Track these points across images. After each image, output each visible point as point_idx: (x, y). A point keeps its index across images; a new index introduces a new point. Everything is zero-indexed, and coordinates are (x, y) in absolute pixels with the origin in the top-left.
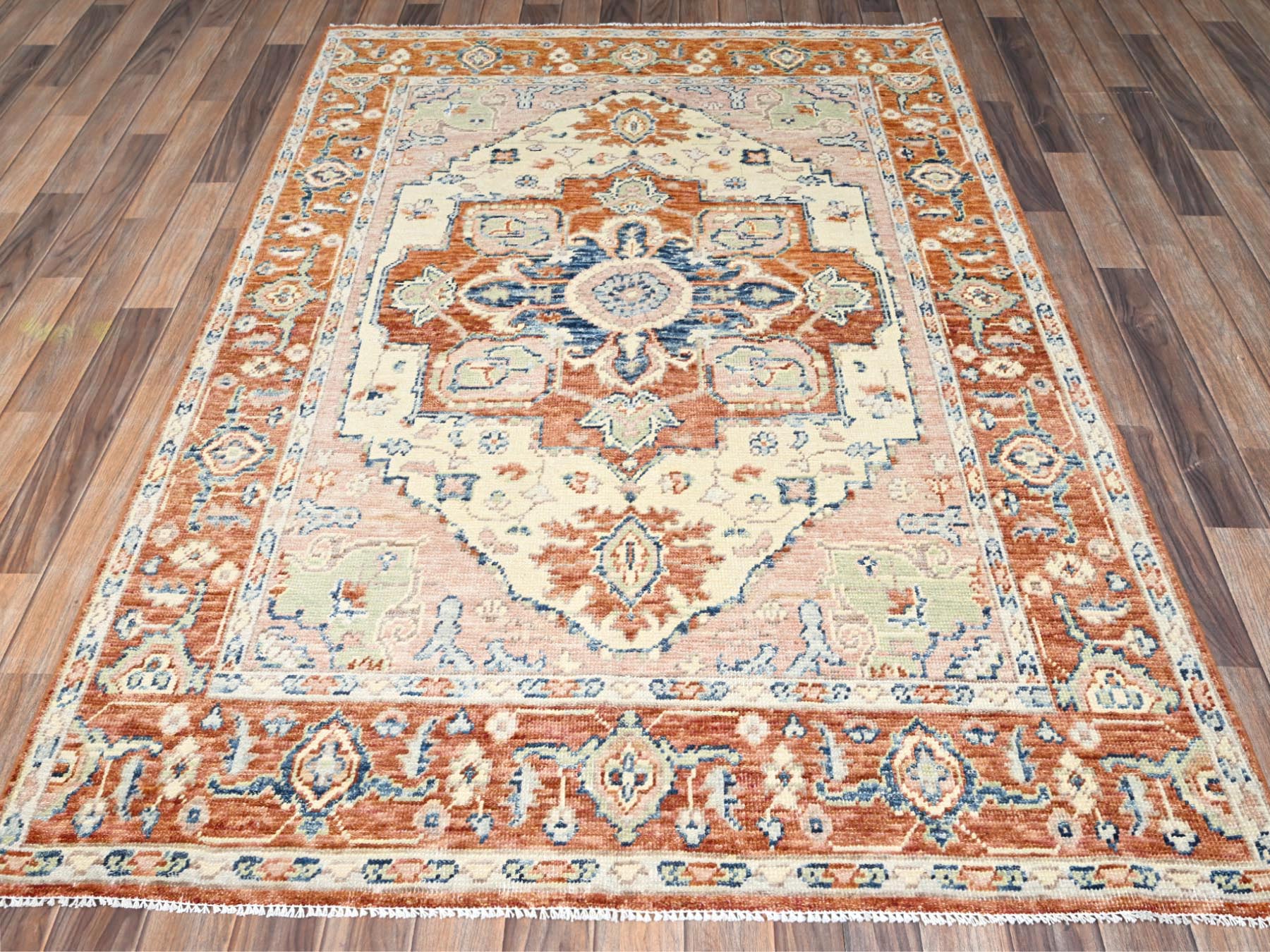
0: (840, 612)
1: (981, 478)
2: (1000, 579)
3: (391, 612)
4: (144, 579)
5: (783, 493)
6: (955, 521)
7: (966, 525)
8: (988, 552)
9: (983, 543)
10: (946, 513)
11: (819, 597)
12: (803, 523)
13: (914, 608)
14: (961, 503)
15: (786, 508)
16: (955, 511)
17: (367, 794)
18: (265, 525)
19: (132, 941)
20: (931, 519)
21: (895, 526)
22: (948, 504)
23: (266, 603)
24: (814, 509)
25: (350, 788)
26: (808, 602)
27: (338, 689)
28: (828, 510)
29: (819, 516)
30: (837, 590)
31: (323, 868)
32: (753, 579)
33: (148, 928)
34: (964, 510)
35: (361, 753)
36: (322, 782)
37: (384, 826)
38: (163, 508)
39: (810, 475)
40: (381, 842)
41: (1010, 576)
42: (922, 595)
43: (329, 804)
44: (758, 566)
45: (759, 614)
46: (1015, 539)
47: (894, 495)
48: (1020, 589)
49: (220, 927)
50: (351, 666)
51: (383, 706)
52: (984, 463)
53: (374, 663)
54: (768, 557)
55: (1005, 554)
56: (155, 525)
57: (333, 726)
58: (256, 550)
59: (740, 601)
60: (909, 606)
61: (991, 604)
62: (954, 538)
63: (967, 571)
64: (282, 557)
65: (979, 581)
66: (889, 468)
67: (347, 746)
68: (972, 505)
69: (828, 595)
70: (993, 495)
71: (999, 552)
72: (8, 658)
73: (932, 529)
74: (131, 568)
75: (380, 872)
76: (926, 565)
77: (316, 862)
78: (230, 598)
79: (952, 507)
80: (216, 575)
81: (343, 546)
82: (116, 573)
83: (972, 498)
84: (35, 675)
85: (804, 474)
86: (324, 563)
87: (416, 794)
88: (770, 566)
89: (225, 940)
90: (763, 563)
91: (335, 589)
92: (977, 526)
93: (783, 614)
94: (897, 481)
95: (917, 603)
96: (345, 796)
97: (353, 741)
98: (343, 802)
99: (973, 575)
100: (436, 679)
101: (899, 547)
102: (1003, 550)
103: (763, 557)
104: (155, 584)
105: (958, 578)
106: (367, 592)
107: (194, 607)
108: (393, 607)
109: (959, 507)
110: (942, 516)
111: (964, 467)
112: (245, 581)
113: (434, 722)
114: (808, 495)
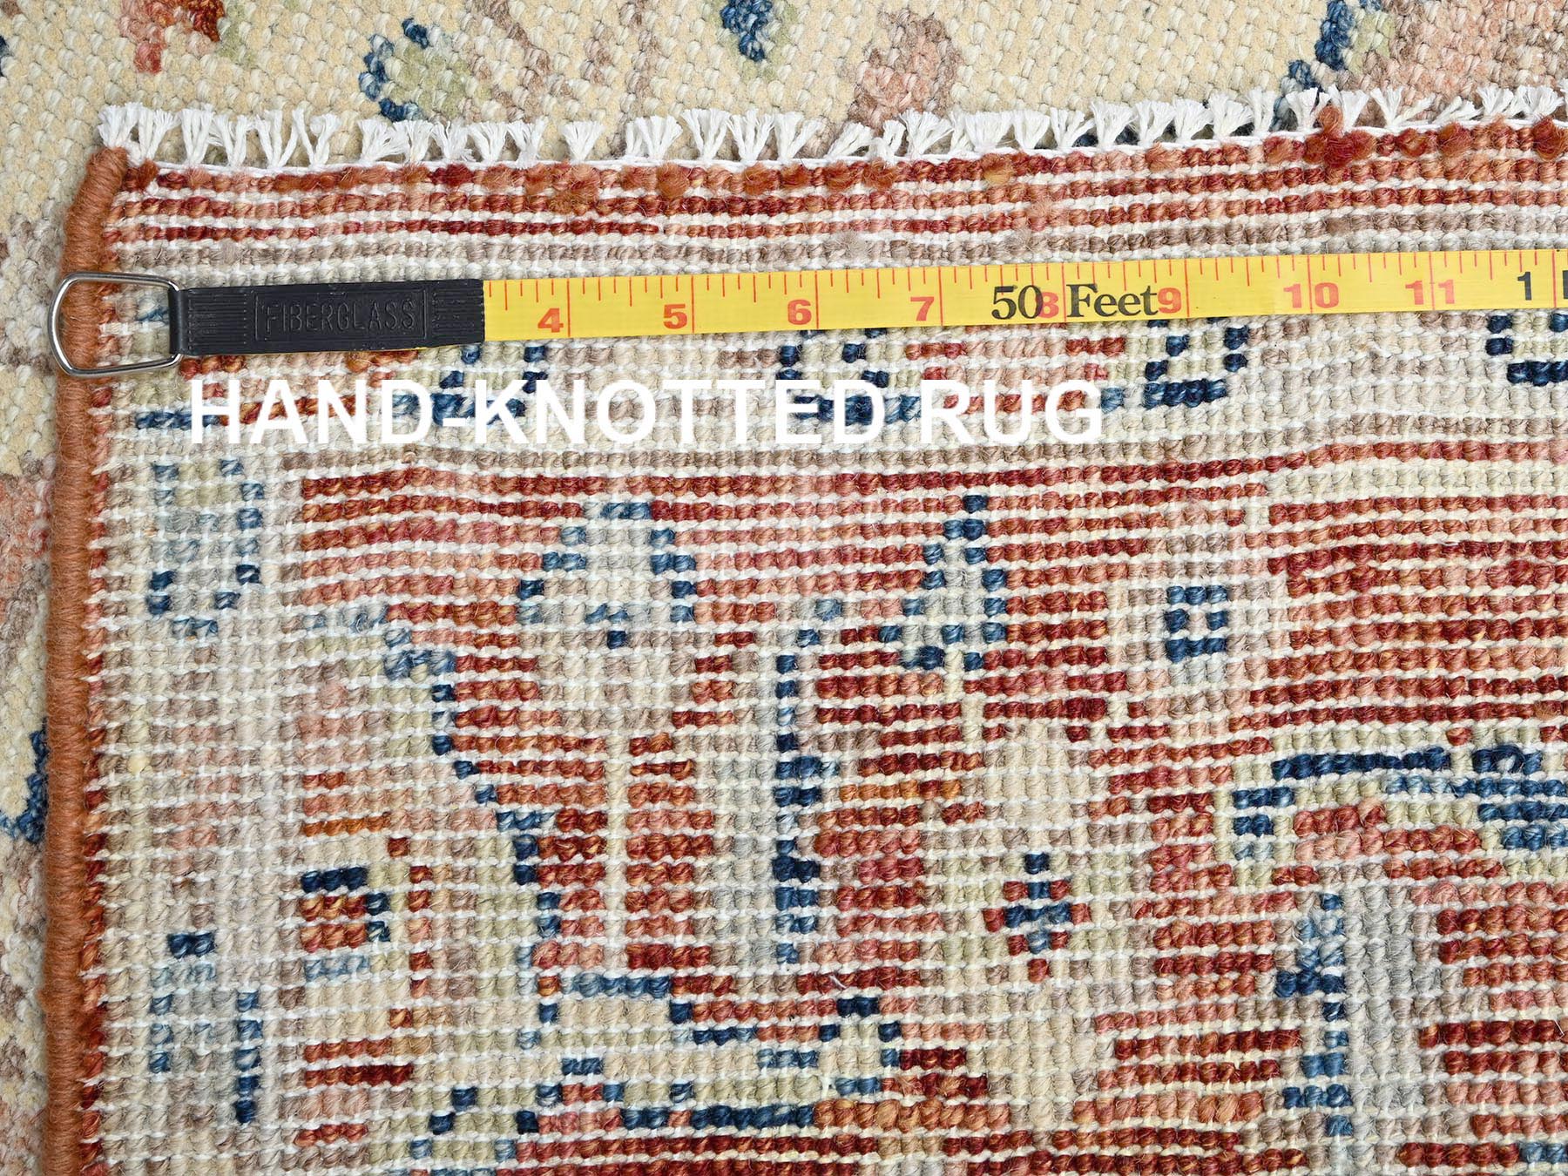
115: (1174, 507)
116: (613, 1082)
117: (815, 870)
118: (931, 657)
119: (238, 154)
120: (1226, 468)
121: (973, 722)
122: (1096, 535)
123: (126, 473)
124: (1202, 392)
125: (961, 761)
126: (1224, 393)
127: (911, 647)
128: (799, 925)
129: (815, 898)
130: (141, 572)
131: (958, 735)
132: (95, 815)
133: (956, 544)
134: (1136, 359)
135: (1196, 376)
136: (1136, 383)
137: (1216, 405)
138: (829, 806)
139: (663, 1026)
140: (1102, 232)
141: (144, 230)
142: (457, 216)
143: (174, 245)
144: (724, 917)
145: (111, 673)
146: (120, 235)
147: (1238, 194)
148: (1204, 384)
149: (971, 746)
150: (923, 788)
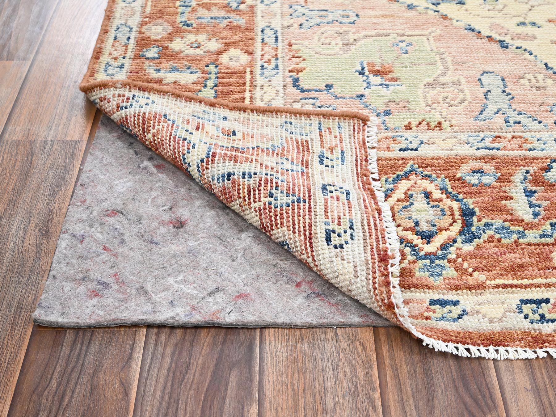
3: (429, 85)
4: (147, 63)
17: (485, 237)
18: (260, 23)
19: (250, 393)
23: (289, 80)
25: (461, 233)
27: (404, 146)
31: (468, 309)
33: (266, 378)
35: (458, 201)
36: (424, 227)
37: (522, 266)
38: (148, 10)
40: (525, 282)
43: (444, 247)
49: (361, 375)
50: (408, 127)
51: (463, 160)
53: (433, 124)
56: (143, 24)
57: (413, 177)
58: (259, 40)
64: (290, 45)
67: (437, 194)
72: (10, 128)
74: (130, 54)
75: (540, 311)
77: (456, 303)
78: (248, 76)
80: (224, 59)
81: (351, 37)
82: (116, 59)
84: (46, 142)
86: (337, 49)
87: (543, 236)
89: (373, 389)
91: (360, 68)
96: (459, 240)
97: (443, 190)
98: (459, 244)
100: (509, 136)
104: (161, 66)
106: (395, 69)
107: (210, 83)
108: (430, 80)
112: (259, 63)
113: (527, 172)
115: (302, 238)
116: (190, 151)
117: (229, 180)
118: (271, 195)
119: (369, 134)
120: (312, 247)
121: (257, 205)
122: (296, 223)
123: (311, 120)
124: (328, 240)
125: (250, 203)
126: (328, 245)
127: (274, 191)
128: (218, 179)
129: (223, 181)
130: (292, 121)
131: (255, 202)
132: (250, 111)
133: (295, 199)
134: (336, 228)
135: (332, 239)
136: (331, 228)
137: (325, 243)
138: (241, 180)
139: (200, 157)
140: (365, 222)
141: (355, 123)
142: (359, 160)
143: (352, 128)
144: (220, 165)
145: (275, 116)
146: (353, 120)
147: (375, 244)
148: (331, 241)
149: (253, 205)
150: (244, 197)
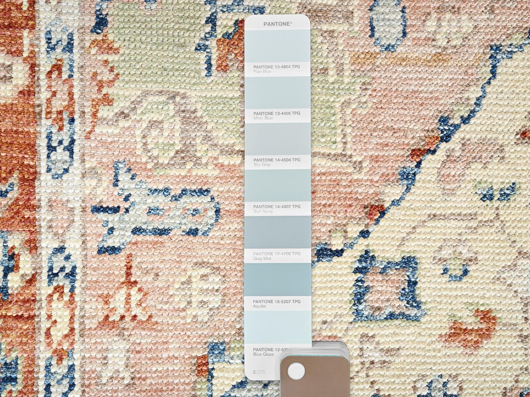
0: (340, 27)
1: (45, 325)
2: (62, 90)
5: (413, 284)
6: (113, 219)
7: (97, 209)
8: (70, 149)
9: (76, 168)
10: (129, 237)
11: (373, 56)
12: (383, 213)
13: (220, 32)
14: (94, 262)
15: (409, 249)
16: (110, 242)
20: (158, 223)
21: (224, 207)
22: (120, 260)
24: (362, 245)
26: (388, 48)
28: (337, 244)
29: (354, 230)
30: (340, 71)
32: (474, 93)
34: (93, 245)
39: (361, 328)
41: (44, 95)
42: (202, 57)
44: (465, 120)
45: (467, 26)
46: (15, 178)
47: (215, 282)
48: (33, 67)
52: (32, 361)
54: (446, 138)
55: (42, 143)
59: (498, 48)
60: (227, 36)
61: (90, 37)
62: (124, 178)
63: (117, 107)
65: (101, 85)
66: (213, 347)
68: (77, 260)
69: (356, 59)
70: (32, 281)
71: (51, 148)
73: (160, 201)
76: (185, 121)
79: (113, 250)
83: (72, 274)
85: (372, 329)
88: (444, 120)
90: (457, 127)
92: (77, 205)
93: (431, 24)
94: (203, 314)
95: (212, 43)
99: (108, 100)
101: (224, 160)
102: (43, 151)
103: (456, 137)
105: (134, 93)
109: (102, 251)
110: (137, 231)
111: (69, 353)
114: (370, 280)
